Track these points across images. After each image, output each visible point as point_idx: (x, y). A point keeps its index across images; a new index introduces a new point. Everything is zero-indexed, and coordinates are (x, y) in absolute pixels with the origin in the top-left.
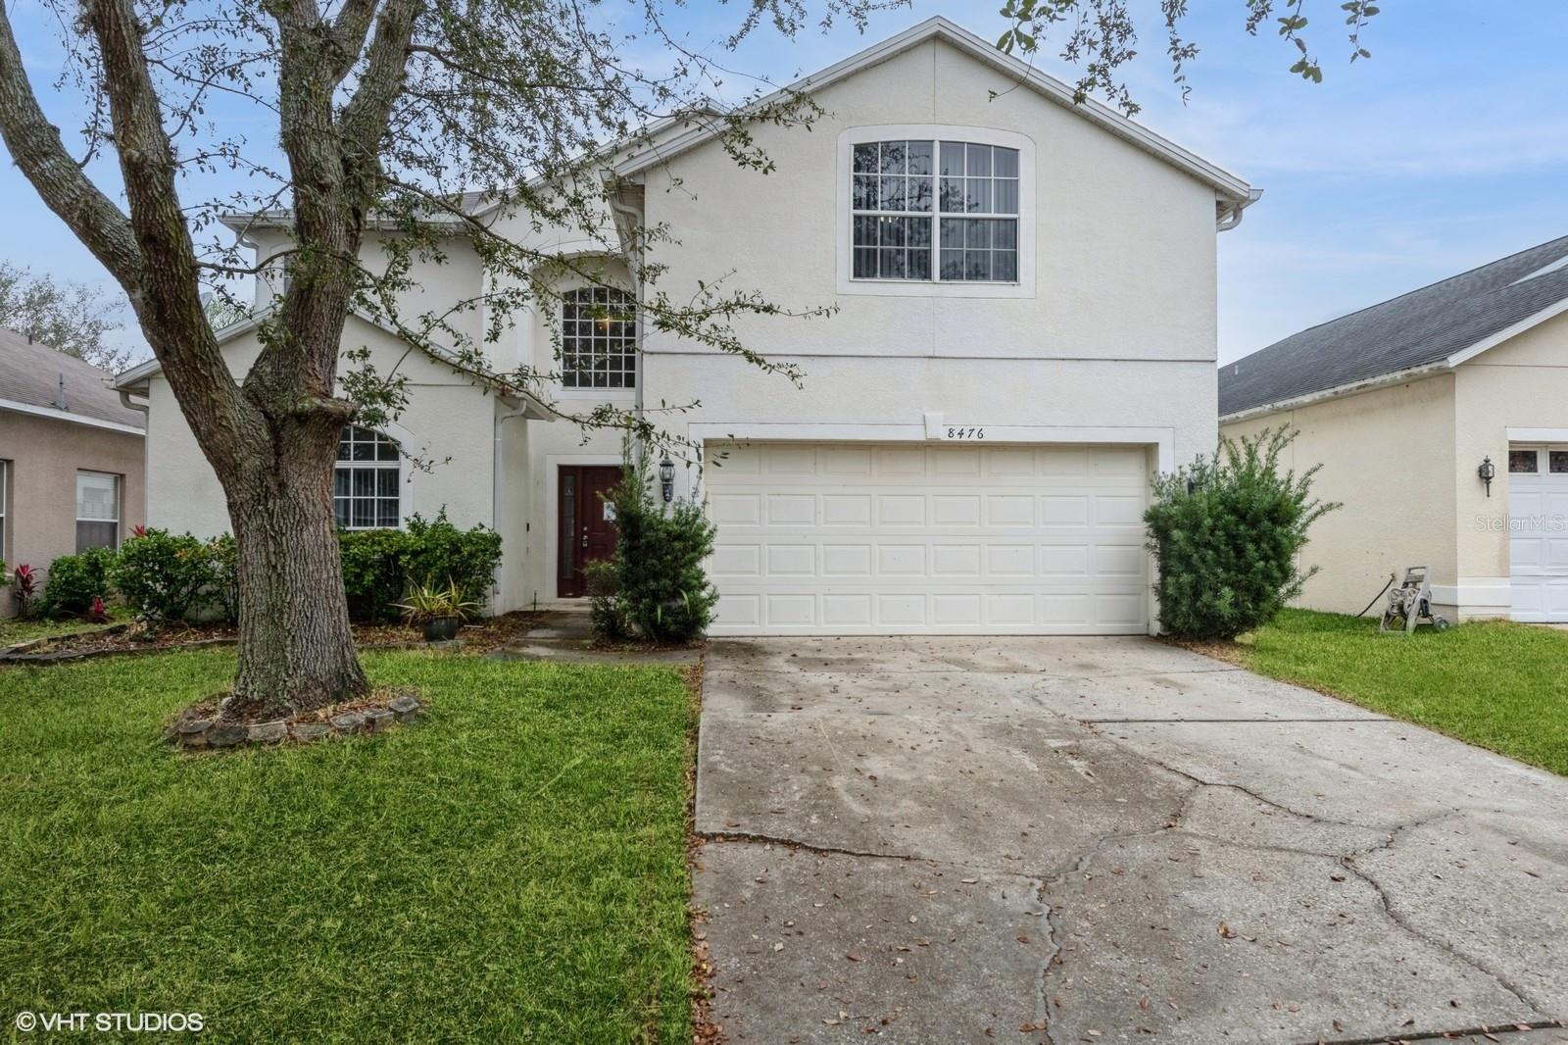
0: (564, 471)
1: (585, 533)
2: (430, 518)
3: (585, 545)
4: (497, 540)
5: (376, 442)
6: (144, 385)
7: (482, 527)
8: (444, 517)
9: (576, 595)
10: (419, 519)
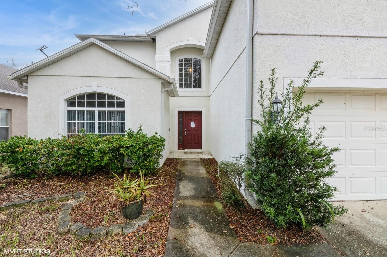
0: (180, 113)
1: (185, 131)
2: (135, 130)
3: (186, 134)
4: (164, 140)
5: (116, 100)
6: (26, 78)
7: (157, 133)
8: (141, 130)
9: (183, 149)
10: (131, 131)
